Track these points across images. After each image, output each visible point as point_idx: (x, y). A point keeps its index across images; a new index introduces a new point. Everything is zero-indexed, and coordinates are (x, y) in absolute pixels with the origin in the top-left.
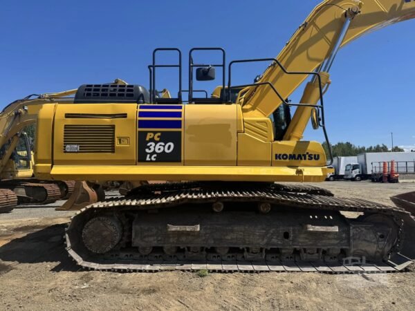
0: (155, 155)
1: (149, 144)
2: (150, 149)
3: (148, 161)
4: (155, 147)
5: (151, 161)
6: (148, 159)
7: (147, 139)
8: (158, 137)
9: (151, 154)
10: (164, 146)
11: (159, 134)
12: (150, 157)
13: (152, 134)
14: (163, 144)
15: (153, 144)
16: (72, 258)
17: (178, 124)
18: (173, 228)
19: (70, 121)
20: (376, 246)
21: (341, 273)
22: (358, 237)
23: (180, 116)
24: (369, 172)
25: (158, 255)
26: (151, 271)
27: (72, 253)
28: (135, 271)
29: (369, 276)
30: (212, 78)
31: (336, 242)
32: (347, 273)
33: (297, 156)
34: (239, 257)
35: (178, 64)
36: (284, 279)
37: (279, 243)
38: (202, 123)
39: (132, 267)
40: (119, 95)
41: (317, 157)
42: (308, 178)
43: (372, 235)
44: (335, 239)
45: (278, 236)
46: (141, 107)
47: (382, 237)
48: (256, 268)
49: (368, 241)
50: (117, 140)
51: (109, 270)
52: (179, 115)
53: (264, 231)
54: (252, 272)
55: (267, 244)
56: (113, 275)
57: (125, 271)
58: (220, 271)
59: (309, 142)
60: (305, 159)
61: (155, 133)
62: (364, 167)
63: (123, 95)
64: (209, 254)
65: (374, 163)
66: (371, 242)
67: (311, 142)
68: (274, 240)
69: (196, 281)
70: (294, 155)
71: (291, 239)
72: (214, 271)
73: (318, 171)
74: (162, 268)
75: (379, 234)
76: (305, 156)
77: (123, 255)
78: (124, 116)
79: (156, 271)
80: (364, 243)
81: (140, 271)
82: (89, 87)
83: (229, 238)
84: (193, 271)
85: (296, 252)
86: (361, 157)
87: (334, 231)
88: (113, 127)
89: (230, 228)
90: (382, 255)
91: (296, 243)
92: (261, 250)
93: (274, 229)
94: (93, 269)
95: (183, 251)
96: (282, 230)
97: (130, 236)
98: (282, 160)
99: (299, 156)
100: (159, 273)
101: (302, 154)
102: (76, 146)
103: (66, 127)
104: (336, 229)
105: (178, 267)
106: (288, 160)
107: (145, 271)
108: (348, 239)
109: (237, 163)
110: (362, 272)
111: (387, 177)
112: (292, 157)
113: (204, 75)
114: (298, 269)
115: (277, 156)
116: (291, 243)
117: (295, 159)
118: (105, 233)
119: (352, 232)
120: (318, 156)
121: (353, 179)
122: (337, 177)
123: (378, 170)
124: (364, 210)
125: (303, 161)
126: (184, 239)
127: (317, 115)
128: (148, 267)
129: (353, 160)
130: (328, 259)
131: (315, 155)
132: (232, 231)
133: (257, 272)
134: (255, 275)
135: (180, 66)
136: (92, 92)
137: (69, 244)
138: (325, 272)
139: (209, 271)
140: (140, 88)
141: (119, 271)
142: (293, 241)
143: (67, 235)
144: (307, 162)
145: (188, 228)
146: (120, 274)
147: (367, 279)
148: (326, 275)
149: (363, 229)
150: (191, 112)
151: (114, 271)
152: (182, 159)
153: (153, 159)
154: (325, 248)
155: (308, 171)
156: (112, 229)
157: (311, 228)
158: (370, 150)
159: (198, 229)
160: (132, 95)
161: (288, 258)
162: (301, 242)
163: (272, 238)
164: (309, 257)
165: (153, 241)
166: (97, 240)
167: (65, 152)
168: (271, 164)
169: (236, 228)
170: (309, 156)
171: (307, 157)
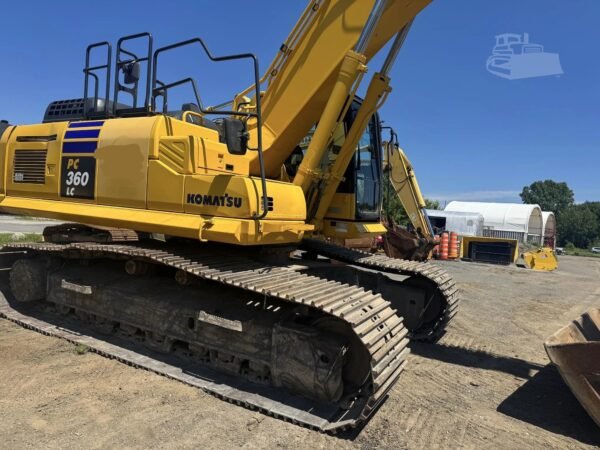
0: (74, 189)
1: (69, 174)
2: (70, 181)
3: (68, 197)
4: (73, 178)
5: (70, 196)
6: (68, 193)
7: (68, 167)
8: (77, 164)
9: (70, 187)
10: (81, 177)
11: (78, 161)
12: (70, 191)
13: (73, 161)
14: (80, 174)
15: (73, 174)
19: (19, 146)
20: (313, 374)
22: (285, 350)
31: (255, 350)
33: (213, 199)
35: (107, 64)
37: (182, 332)
38: (116, 144)
41: (238, 203)
43: (308, 353)
44: (252, 344)
45: (181, 323)
46: (71, 126)
47: (323, 358)
49: (300, 361)
50: (47, 168)
52: (97, 134)
53: (165, 311)
55: (168, 331)
59: (230, 177)
60: (223, 205)
66: (307, 365)
68: (176, 327)
70: (210, 197)
71: (196, 330)
75: (320, 353)
76: (222, 198)
78: (55, 137)
80: (294, 363)
83: (128, 312)
87: (235, 329)
88: (46, 152)
89: (130, 298)
91: (200, 338)
93: (177, 311)
96: (187, 313)
98: (195, 204)
99: (216, 199)
101: (219, 196)
102: (21, 175)
103: (17, 152)
106: (201, 205)
108: (270, 349)
109: (146, 205)
112: (207, 200)
115: (190, 198)
116: (195, 337)
117: (211, 204)
119: (274, 337)
120: (240, 199)
125: (221, 209)
130: (252, 378)
131: (236, 199)
132: (132, 303)
142: (198, 333)
144: (226, 209)
149: (295, 338)
152: (96, 195)
153: (72, 193)
162: (208, 338)
163: (174, 323)
164: (222, 365)
167: (15, 181)
169: (137, 300)
170: (228, 200)
171: (226, 202)
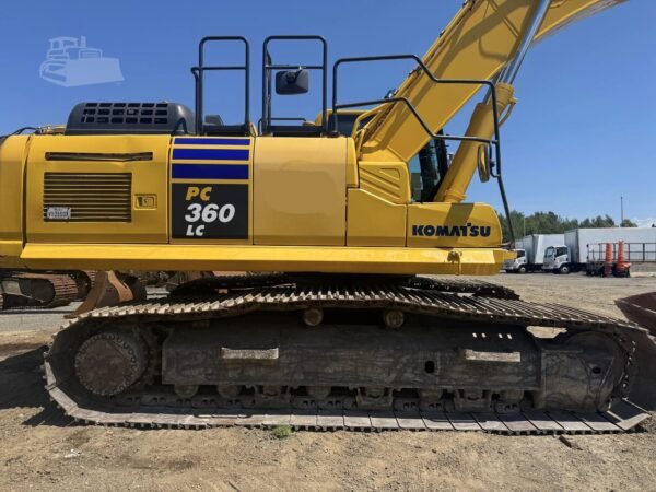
0: (203, 227)
1: (190, 208)
2: (193, 216)
3: (190, 237)
4: (201, 212)
5: (195, 237)
6: (189, 233)
7: (188, 198)
8: (207, 194)
9: (195, 225)
10: (218, 211)
11: (209, 189)
12: (193, 230)
13: (197, 190)
14: (216, 207)
15: (199, 207)
16: (55, 403)
17: (243, 172)
18: (231, 354)
19: (55, 166)
20: (585, 386)
21: (524, 433)
22: (554, 371)
23: (247, 158)
24: (583, 260)
25: (208, 399)
26: (192, 427)
27: (58, 395)
28: (165, 426)
29: (572, 439)
30: (303, 90)
31: (517, 379)
32: (533, 433)
33: (450, 229)
34: (348, 403)
35: (244, 65)
36: (423, 445)
37: (417, 379)
39: (161, 419)
40: (143, 121)
41: (486, 232)
42: (470, 269)
43: (579, 369)
44: (513, 374)
45: (415, 368)
46: (177, 142)
47: (597, 371)
48: (376, 422)
49: (572, 379)
50: (134, 200)
51: (121, 425)
52: (244, 155)
53: (391, 360)
54: (367, 430)
55: (396, 382)
56: (127, 433)
57: (147, 427)
58: (312, 429)
59: (472, 205)
60: (465, 234)
61: (201, 187)
62: (575, 252)
63: (149, 120)
64: (296, 398)
65: (591, 245)
66: (577, 380)
67: (476, 204)
68: (409, 375)
69: (269, 446)
70: (446, 228)
71: (438, 372)
72: (302, 428)
73: (486, 256)
74: (213, 422)
75: (592, 366)
76: (464, 229)
77: (148, 398)
78: (149, 156)
79: (202, 427)
80: (565, 381)
81: (175, 427)
82: (90, 108)
83: (330, 371)
84: (266, 428)
85: (448, 396)
86: (571, 235)
87: (513, 360)
88: (129, 176)
89: (332, 354)
90: (596, 402)
91: (444, 381)
92: (386, 391)
93: (408, 357)
94: (92, 423)
95: (250, 392)
96: (422, 357)
97: (159, 367)
98: (425, 236)
99: (455, 229)
100: (207, 432)
101: (459, 226)
102: (64, 210)
103: (47, 175)
104: (516, 357)
105: (241, 420)
106: (434, 237)
107: (183, 427)
108: (538, 374)
109: (346, 241)
110: (559, 432)
111: (611, 268)
112: (443, 231)
113: (290, 84)
114: (447, 426)
115: (417, 230)
116: (437, 380)
117: (447, 235)
118: (115, 361)
119: (543, 362)
120: (488, 229)
121: (557, 271)
122: (531, 268)
123: (597, 257)
124: (567, 324)
125: (461, 239)
126: (252, 372)
127: (488, 157)
128: (188, 420)
129: (558, 240)
130: (501, 408)
131: (482, 228)
132: (336, 359)
133: (376, 430)
134: (373, 436)
135: (246, 68)
136: (96, 116)
137: (51, 379)
138: (495, 432)
139: (293, 429)
140: (180, 108)
141: (138, 426)
142: (441, 376)
143: (47, 365)
144: (469, 239)
145: (258, 355)
146: (139, 432)
147: (569, 445)
148: (497, 438)
149: (565, 358)
150: (264, 150)
151: (129, 426)
152: (250, 233)
153: (198, 233)
154: (497, 390)
155: (469, 256)
156: (126, 354)
157: (472, 355)
158: (586, 224)
159: (276, 356)
160: (165, 121)
161: (432, 405)
162: (456, 378)
163: (405, 372)
164: (470, 404)
165: (199, 376)
166: (100, 372)
167: (47, 220)
168: (406, 243)
169: (342, 354)
170: (472, 230)
171: (469, 231)
